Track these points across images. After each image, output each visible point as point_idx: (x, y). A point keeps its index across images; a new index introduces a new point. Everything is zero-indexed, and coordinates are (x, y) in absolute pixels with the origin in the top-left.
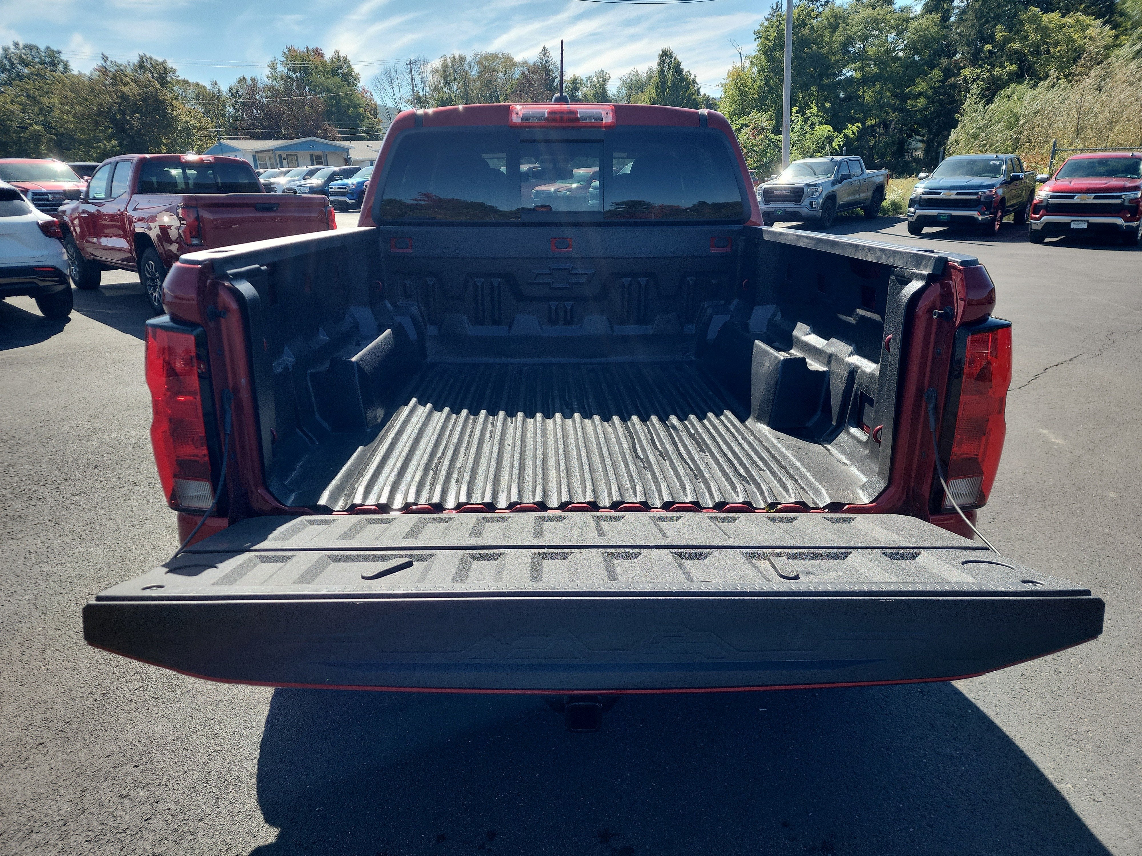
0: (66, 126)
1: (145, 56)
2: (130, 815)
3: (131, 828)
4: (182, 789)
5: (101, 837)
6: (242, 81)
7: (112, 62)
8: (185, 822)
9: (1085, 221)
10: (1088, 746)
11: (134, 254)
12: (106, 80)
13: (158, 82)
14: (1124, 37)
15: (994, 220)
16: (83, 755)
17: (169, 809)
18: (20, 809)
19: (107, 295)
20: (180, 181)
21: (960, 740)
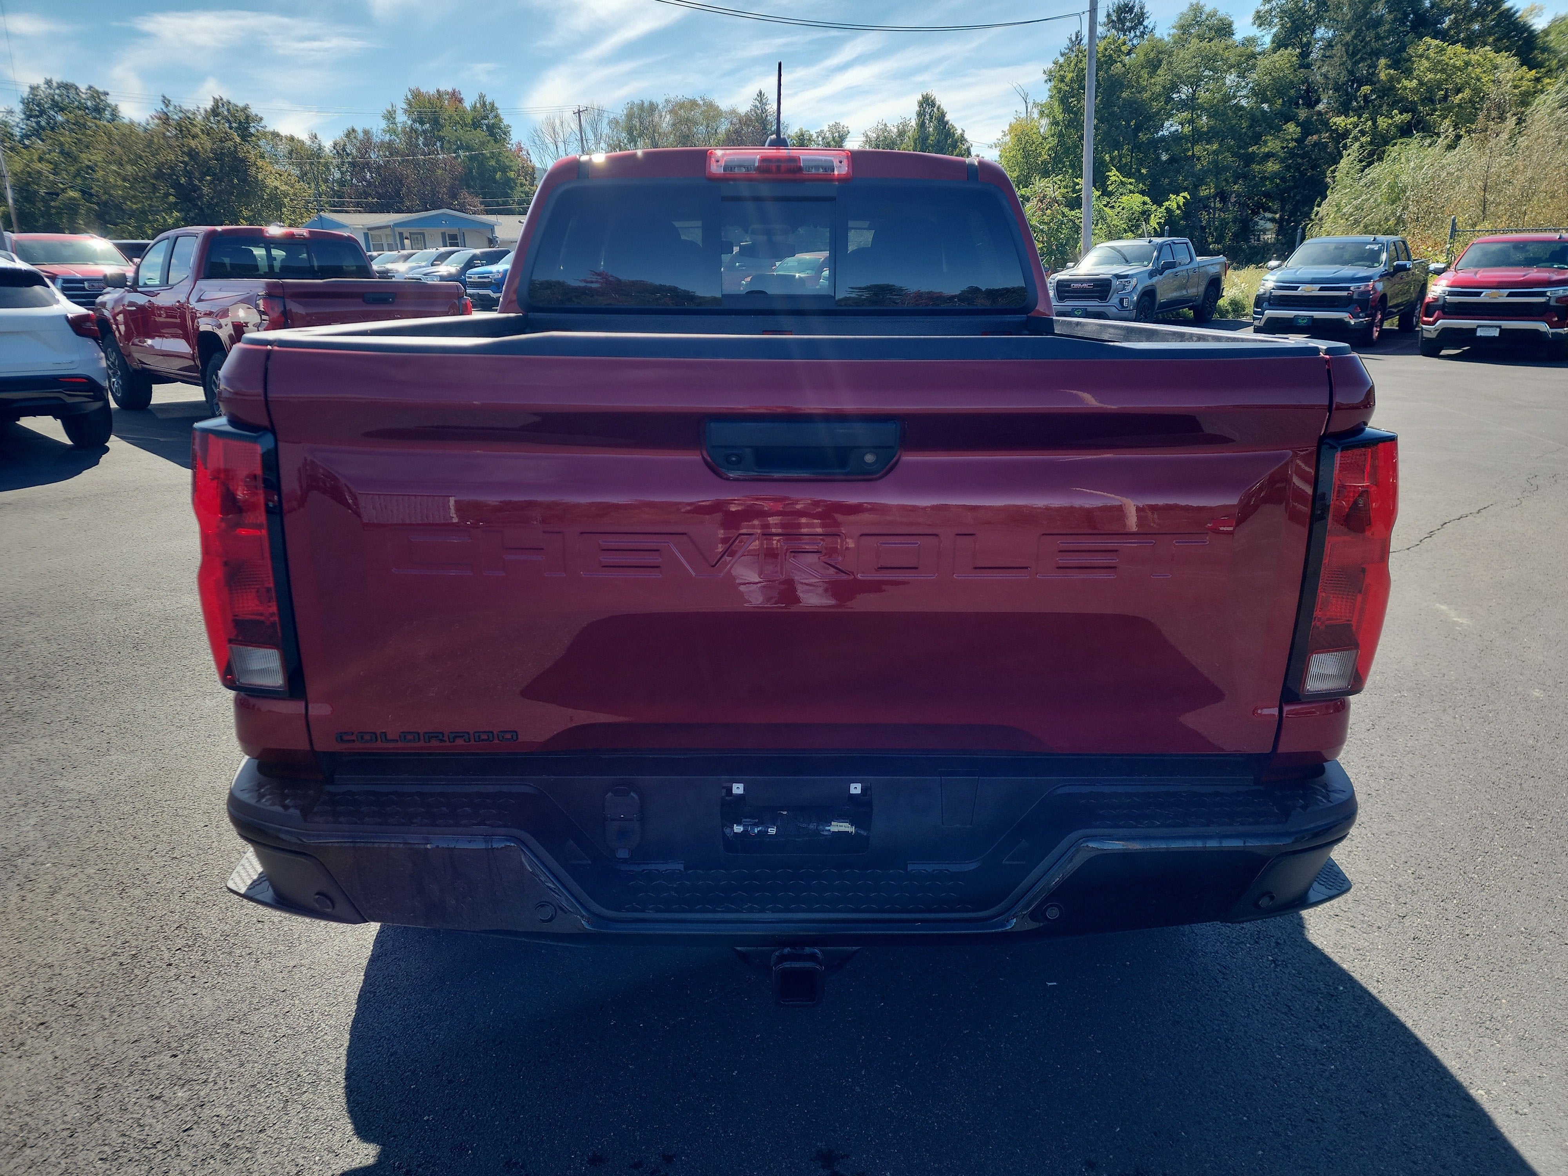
0: (112, 192)
1: (221, 99)
2: (163, 1123)
3: (163, 1142)
4: (237, 1087)
5: (121, 1154)
6: (351, 133)
7: (175, 106)
8: (239, 1134)
9: (1497, 327)
10: (1507, 1038)
11: (198, 362)
12: (168, 131)
13: (238, 135)
14: (1548, 81)
15: (1371, 325)
16: (99, 1040)
17: (218, 1116)
18: (10, 1113)
19: (159, 417)
20: (263, 264)
21: (1328, 1027)
